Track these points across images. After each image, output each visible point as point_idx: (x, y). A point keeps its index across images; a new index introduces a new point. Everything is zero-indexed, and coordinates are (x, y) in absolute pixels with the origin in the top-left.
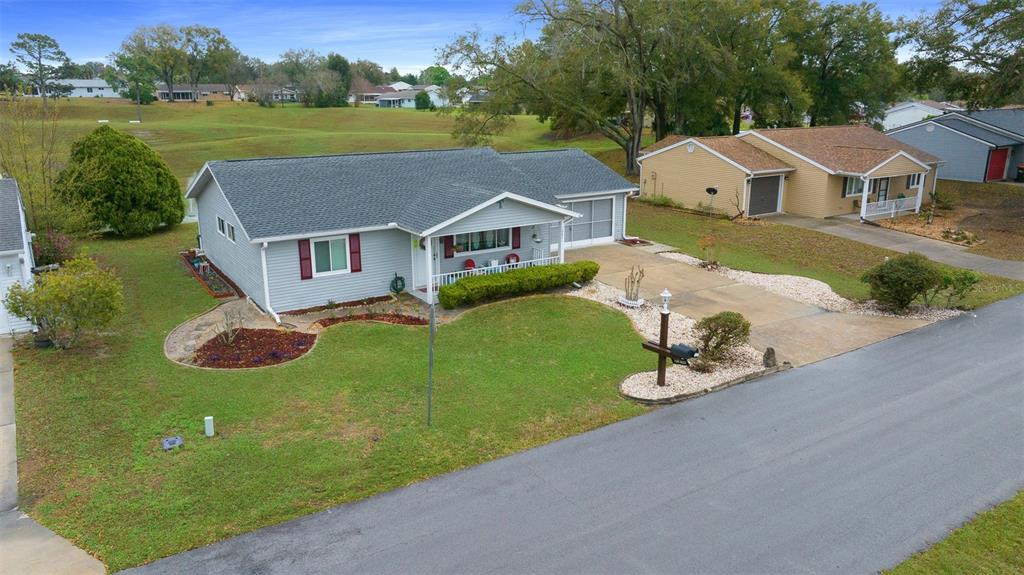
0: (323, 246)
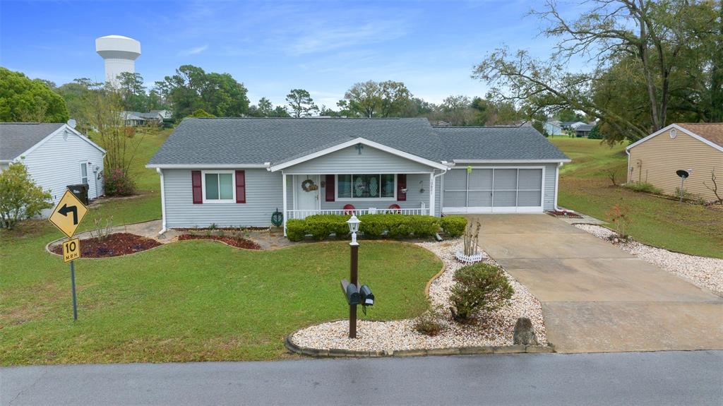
0: (212, 178)
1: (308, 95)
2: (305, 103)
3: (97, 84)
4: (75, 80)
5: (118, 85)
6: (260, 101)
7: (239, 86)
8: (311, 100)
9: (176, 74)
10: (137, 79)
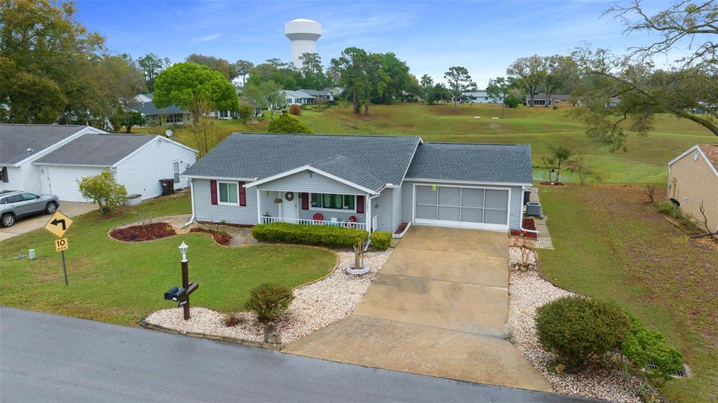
0: (224, 186)
1: (466, 73)
2: (462, 80)
3: (282, 65)
4: (268, 60)
5: (299, 65)
6: (422, 78)
7: (403, 64)
8: (469, 77)
9: (341, 56)
10: (317, 59)
